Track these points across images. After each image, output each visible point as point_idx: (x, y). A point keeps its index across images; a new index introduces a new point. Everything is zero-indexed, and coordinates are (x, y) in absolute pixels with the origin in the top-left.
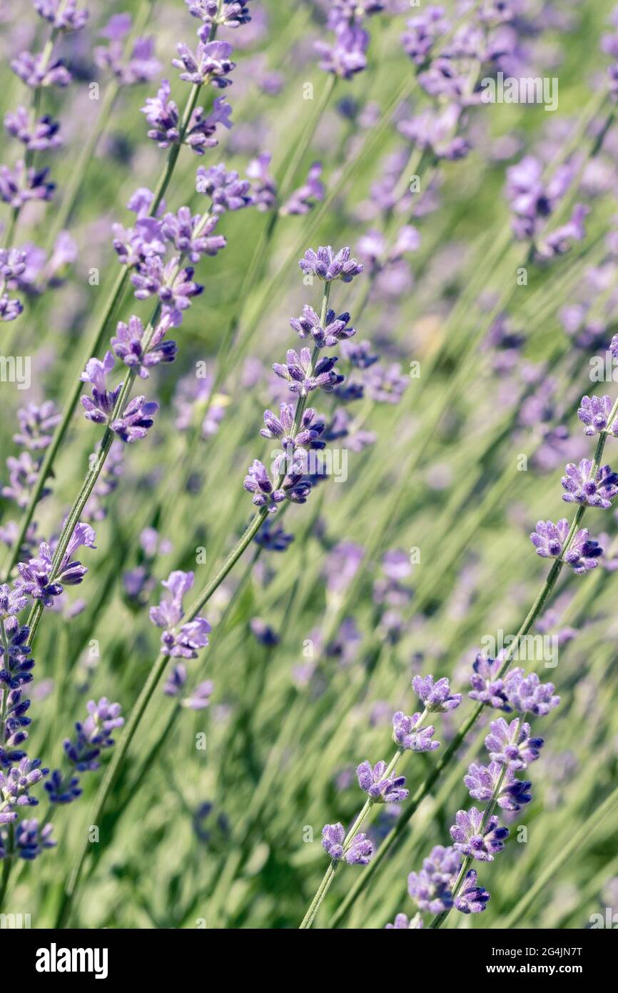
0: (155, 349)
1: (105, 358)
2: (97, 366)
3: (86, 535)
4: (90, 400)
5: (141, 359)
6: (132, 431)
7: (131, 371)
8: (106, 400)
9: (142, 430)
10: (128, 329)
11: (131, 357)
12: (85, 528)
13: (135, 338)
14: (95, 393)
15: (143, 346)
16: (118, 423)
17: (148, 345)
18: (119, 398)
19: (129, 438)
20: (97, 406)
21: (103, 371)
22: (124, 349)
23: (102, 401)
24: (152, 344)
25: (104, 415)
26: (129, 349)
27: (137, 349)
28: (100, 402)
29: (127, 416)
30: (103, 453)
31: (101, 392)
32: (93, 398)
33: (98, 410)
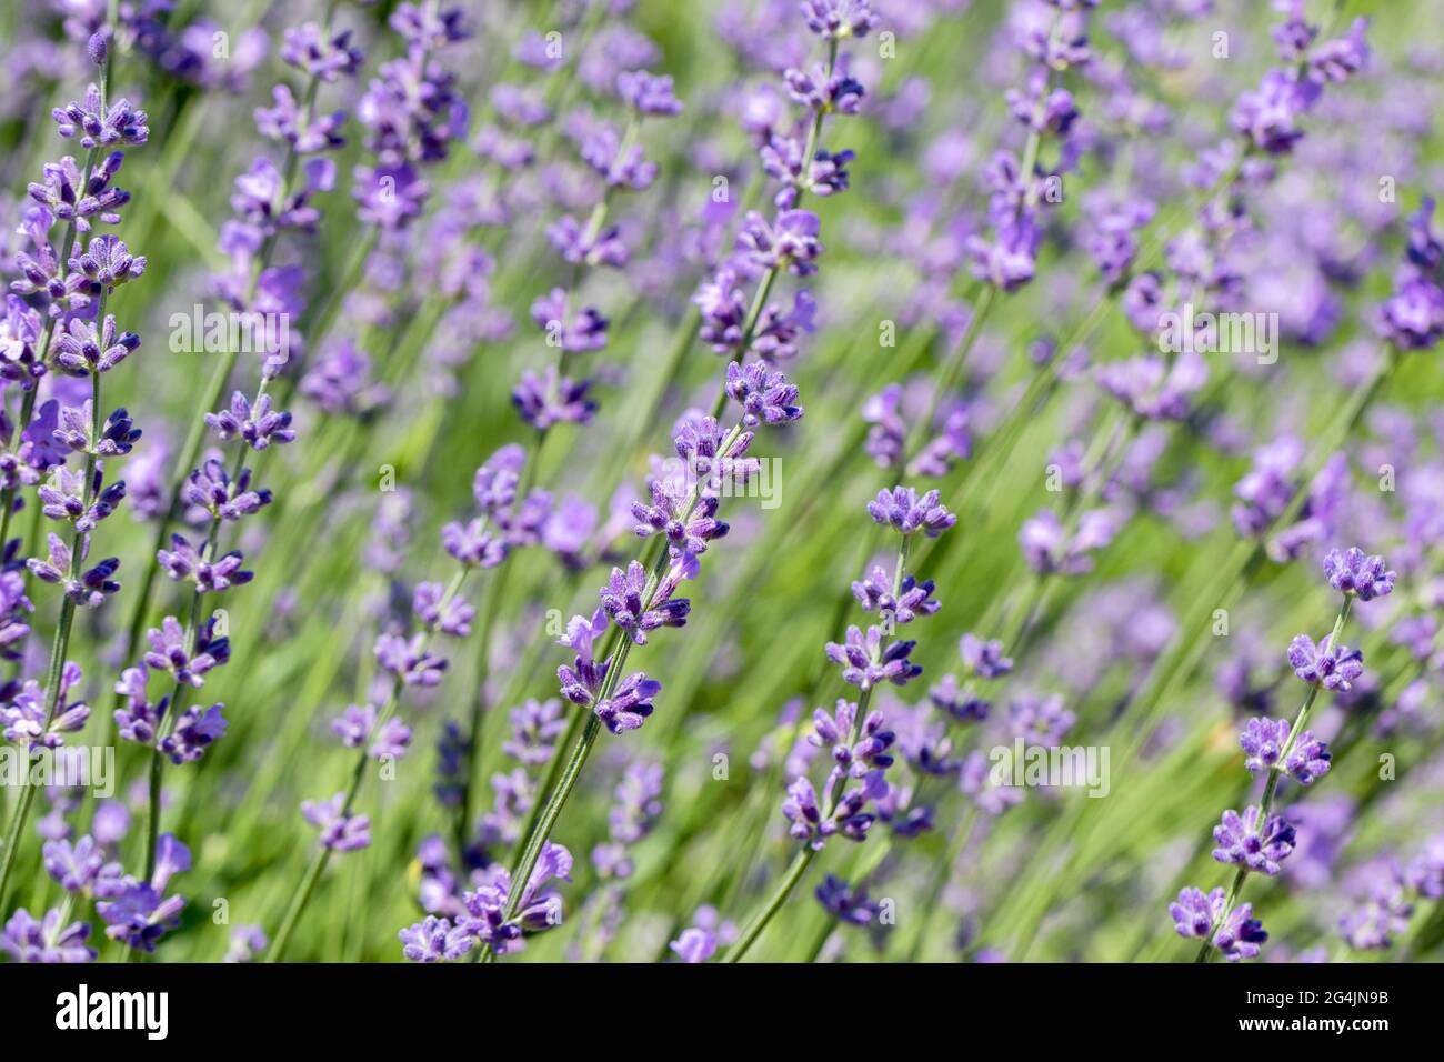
0: (660, 606)
1: (594, 617)
2: (582, 625)
3: (560, 862)
4: (571, 672)
5: (638, 619)
6: (622, 716)
7: (626, 635)
8: (592, 675)
9: (636, 717)
10: (625, 577)
11: (624, 614)
12: (559, 852)
13: (633, 589)
14: (579, 663)
15: (643, 600)
16: (605, 706)
17: (649, 601)
18: (609, 671)
19: (619, 726)
20: (579, 681)
21: (590, 633)
22: (617, 603)
23: (587, 676)
24: (655, 600)
25: (587, 693)
26: (623, 602)
27: (633, 604)
28: (584, 676)
29: (618, 697)
30: (585, 747)
31: (586, 662)
32: (575, 671)
33: (579, 685)
